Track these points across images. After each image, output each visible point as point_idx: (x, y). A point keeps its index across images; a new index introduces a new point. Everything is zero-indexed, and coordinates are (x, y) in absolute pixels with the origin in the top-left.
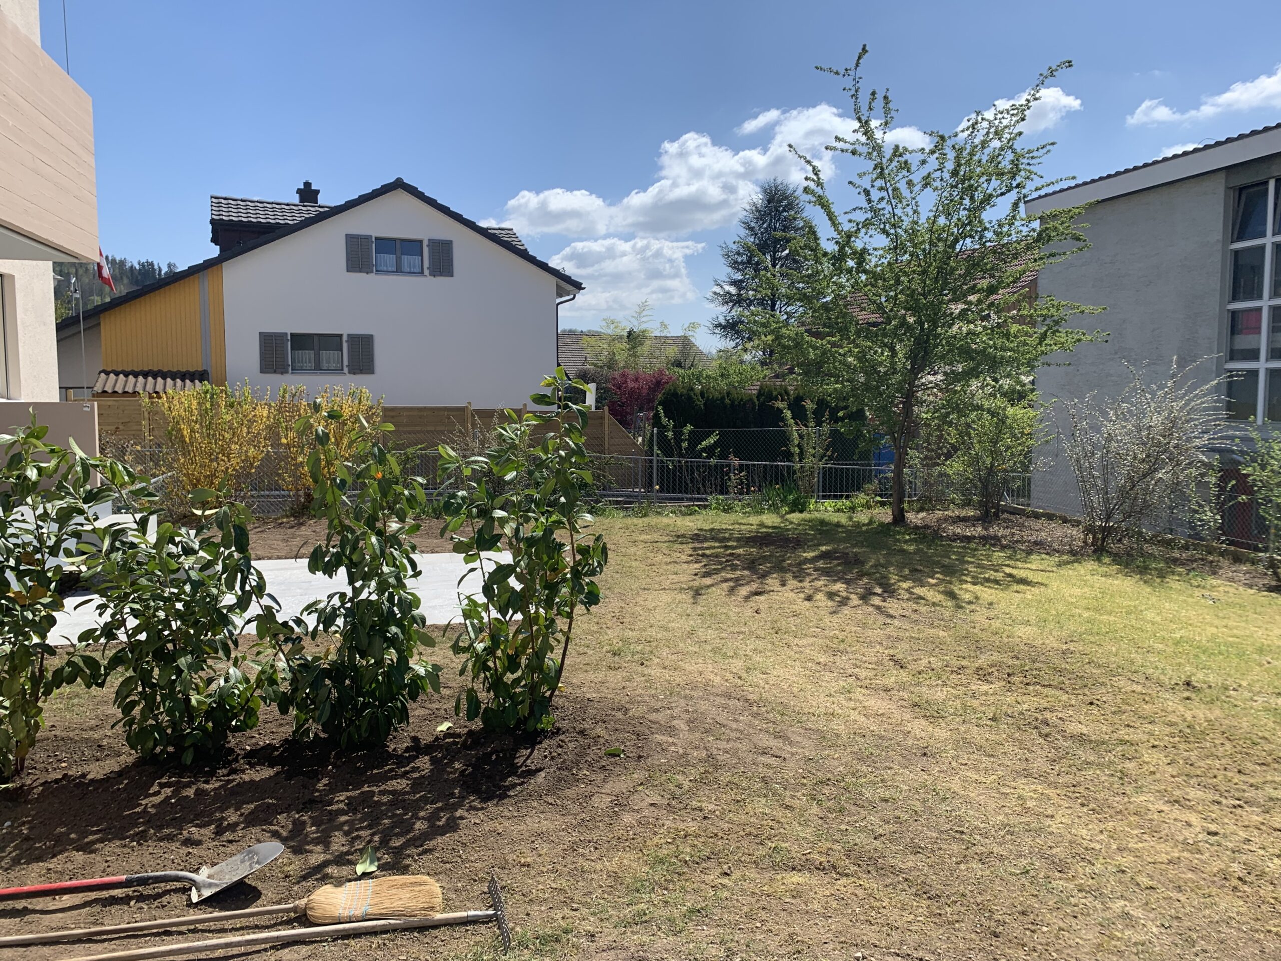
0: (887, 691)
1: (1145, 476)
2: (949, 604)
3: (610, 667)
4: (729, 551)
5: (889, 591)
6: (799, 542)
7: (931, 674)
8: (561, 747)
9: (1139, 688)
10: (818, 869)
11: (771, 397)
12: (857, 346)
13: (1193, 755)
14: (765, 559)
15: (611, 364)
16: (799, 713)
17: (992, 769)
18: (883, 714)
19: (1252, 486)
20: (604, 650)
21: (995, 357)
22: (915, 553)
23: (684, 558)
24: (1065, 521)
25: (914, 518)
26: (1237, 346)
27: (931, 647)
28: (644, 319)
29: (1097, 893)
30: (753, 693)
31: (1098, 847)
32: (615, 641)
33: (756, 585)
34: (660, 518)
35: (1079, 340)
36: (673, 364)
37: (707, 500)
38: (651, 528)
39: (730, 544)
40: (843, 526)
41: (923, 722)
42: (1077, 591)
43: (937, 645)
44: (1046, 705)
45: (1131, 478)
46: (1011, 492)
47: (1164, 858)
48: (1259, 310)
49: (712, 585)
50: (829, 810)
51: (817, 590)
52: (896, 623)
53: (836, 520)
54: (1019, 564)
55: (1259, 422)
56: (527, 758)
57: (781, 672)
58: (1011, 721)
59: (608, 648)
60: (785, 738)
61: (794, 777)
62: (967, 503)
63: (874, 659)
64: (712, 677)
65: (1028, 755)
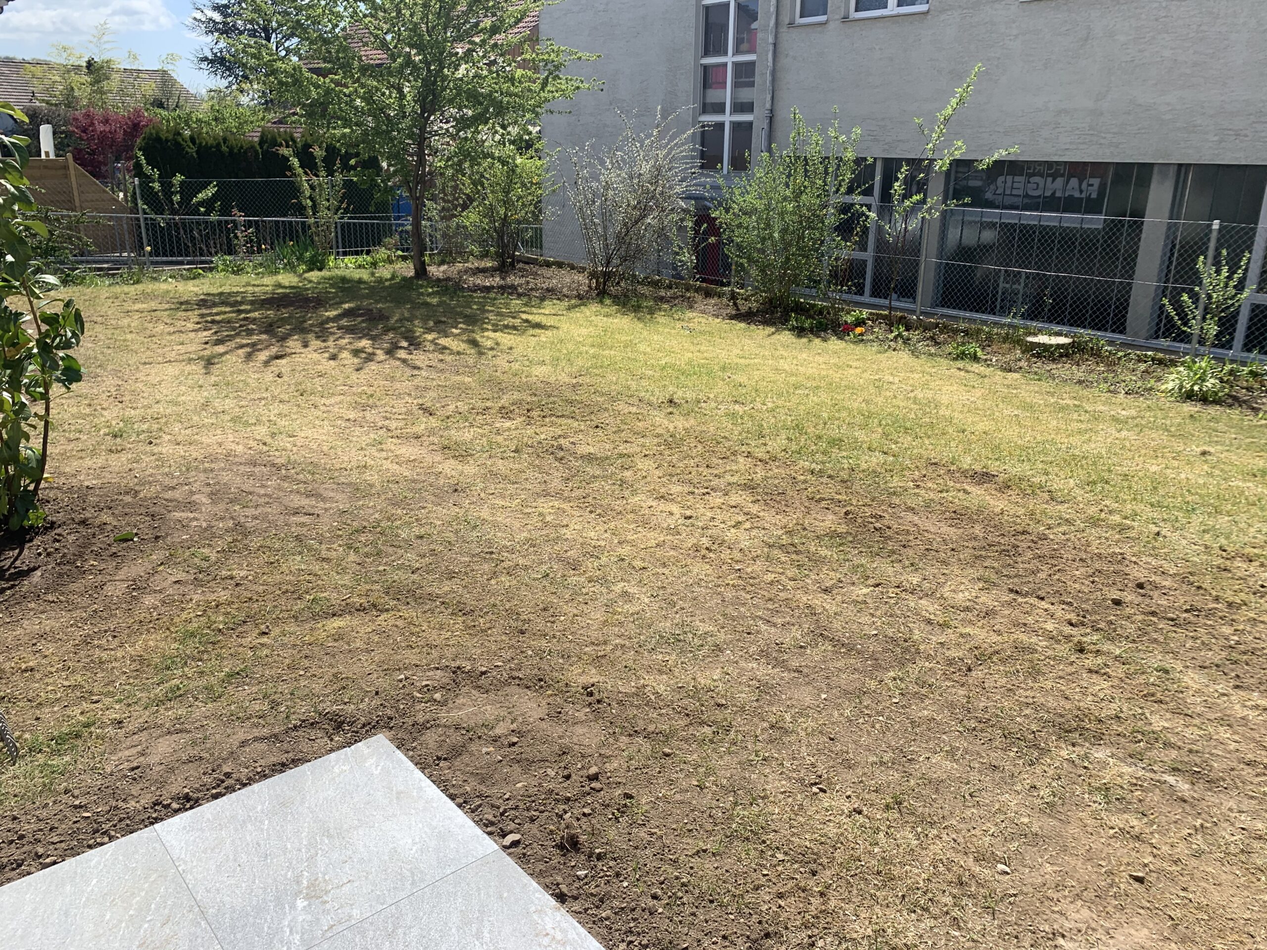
0: (418, 437)
1: (636, 222)
2: (473, 351)
3: (111, 451)
4: (243, 316)
5: (415, 344)
6: (319, 301)
7: (458, 417)
8: (58, 541)
9: (634, 410)
10: (358, 610)
11: (275, 143)
12: (363, 86)
13: (674, 459)
14: (283, 321)
15: (70, 100)
16: (330, 470)
17: (516, 494)
18: (415, 460)
19: (719, 229)
20: (102, 433)
21: (501, 102)
22: (438, 305)
23: (190, 326)
24: (573, 267)
25: (436, 271)
26: (709, 100)
27: (457, 393)
28: (106, 46)
29: (603, 581)
30: (281, 456)
31: (603, 543)
32: (114, 423)
33: (276, 349)
34: (157, 284)
35: (578, 88)
36: (152, 104)
37: (212, 262)
38: (146, 296)
39: (242, 308)
40: (365, 282)
41: (452, 461)
42: (584, 331)
43: (463, 390)
44: (560, 433)
45: (625, 224)
46: (525, 243)
47: (653, 543)
48: (725, 65)
49: (226, 353)
50: (367, 555)
51: (341, 349)
52: (424, 373)
53: (358, 276)
54: (534, 310)
55: (725, 171)
56: (16, 559)
57: (309, 433)
58: (531, 450)
59: (107, 430)
60: (318, 496)
61: (329, 531)
62: (485, 255)
63: (404, 410)
64: (233, 446)
65: (546, 478)
